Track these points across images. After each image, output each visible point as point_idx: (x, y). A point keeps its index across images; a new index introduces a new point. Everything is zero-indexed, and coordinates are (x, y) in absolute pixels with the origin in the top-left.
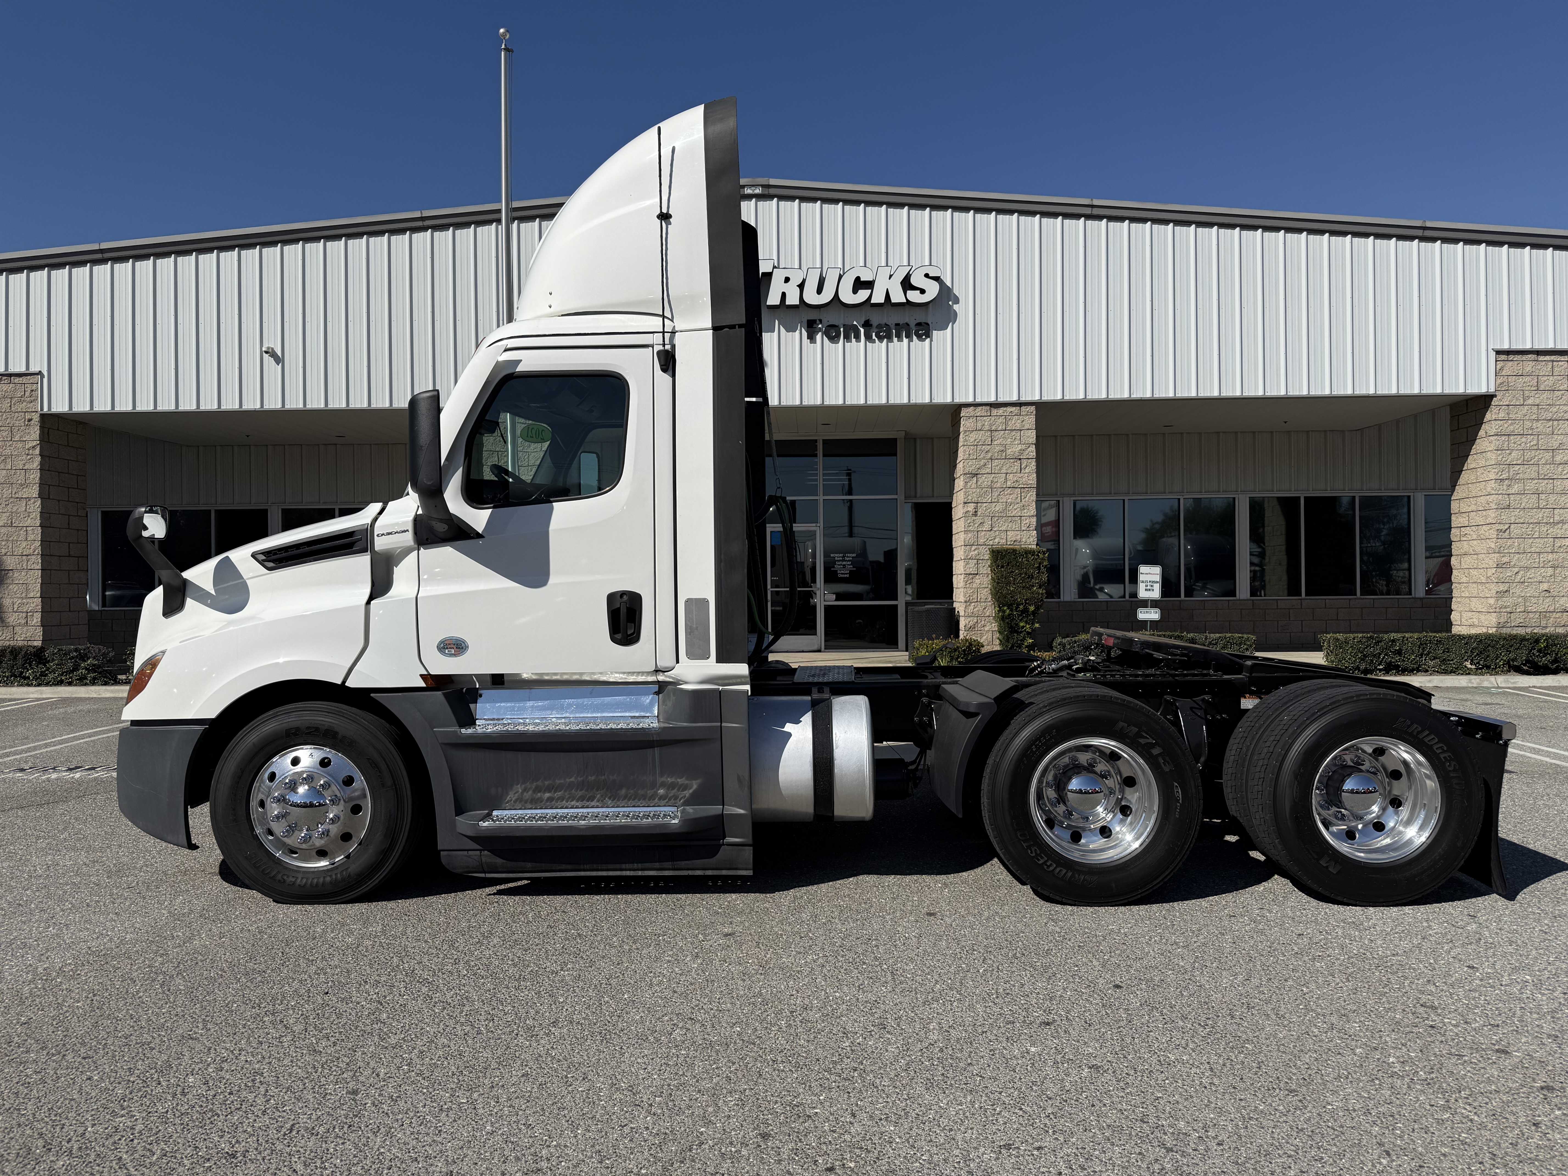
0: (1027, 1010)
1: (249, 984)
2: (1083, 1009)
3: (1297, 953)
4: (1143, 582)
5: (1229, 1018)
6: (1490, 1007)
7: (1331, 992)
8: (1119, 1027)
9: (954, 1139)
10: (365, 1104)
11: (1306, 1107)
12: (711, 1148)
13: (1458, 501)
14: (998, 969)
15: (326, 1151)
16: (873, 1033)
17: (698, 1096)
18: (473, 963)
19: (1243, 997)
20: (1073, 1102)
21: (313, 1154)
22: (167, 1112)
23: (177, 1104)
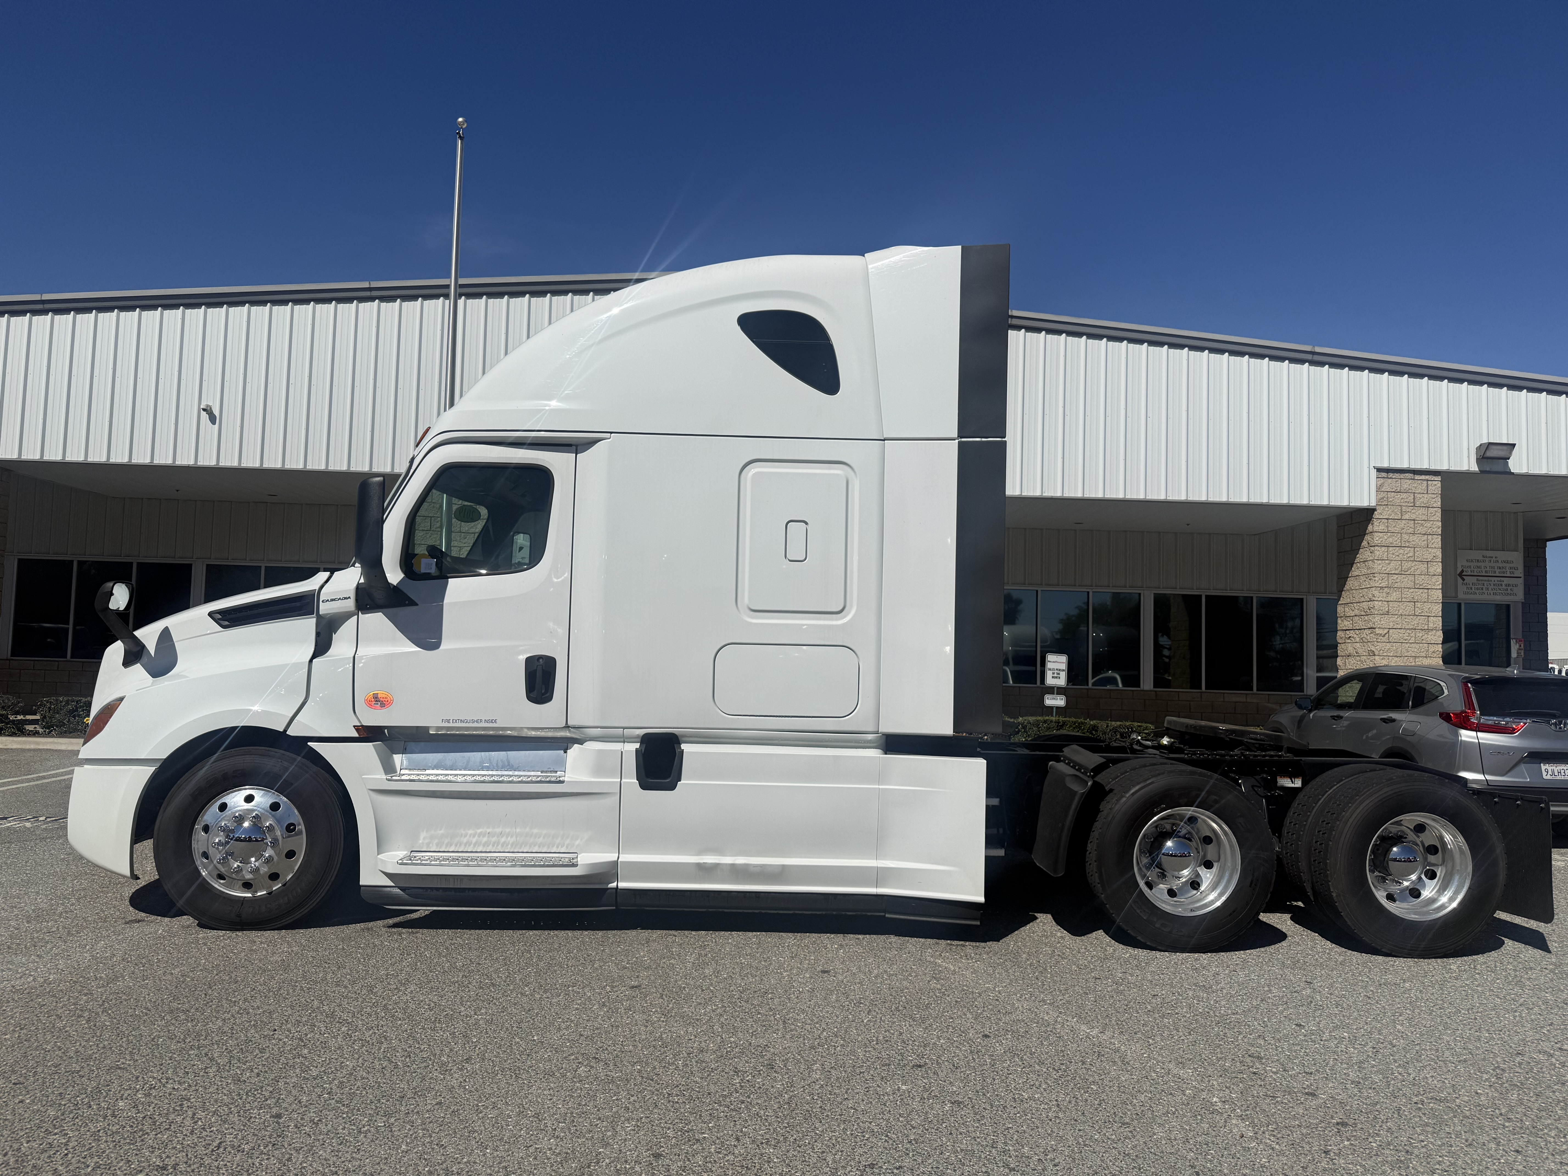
0: (902, 1055)
1: (173, 1021)
2: (953, 1055)
3: (1149, 1011)
4: (1050, 669)
5: (1080, 1064)
6: (1308, 1058)
7: (1173, 1044)
8: (983, 1070)
9: (825, 1160)
10: (289, 1126)
11: (1134, 1137)
12: (607, 1165)
13: (1343, 606)
14: (881, 1019)
15: (251, 1165)
16: (762, 1072)
17: (598, 1122)
18: (390, 1007)
19: (1095, 1047)
20: (933, 1131)
21: (240, 1168)
22: (99, 1131)
23: (109, 1125)
